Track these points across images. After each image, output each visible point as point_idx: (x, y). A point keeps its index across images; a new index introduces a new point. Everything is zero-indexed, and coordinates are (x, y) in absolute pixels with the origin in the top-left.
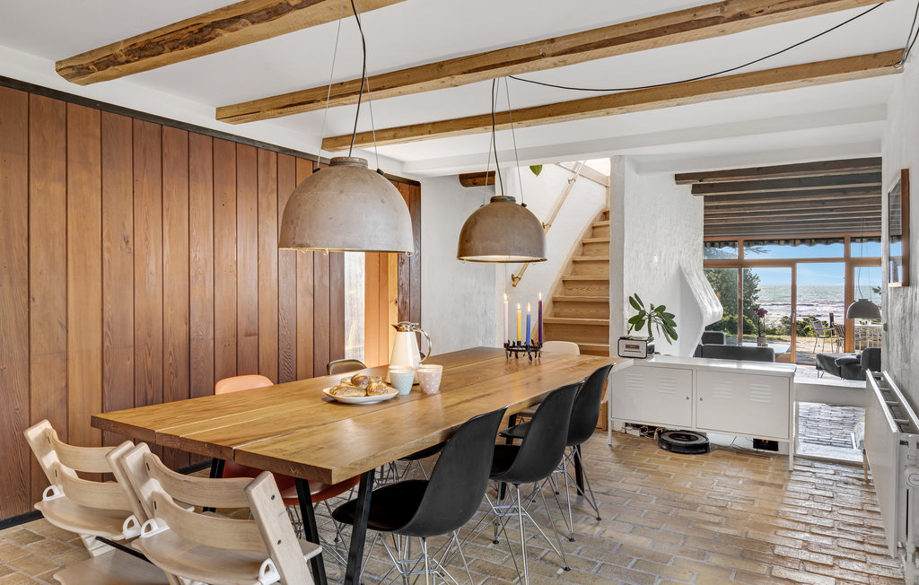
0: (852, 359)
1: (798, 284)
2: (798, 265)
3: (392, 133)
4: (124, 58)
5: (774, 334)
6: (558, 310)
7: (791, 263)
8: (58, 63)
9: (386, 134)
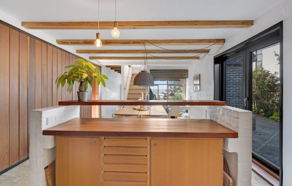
1: (159, 89)
2: (159, 85)
3: (109, 58)
4: (81, 43)
6: (129, 95)
8: (57, 40)
9: (107, 58)
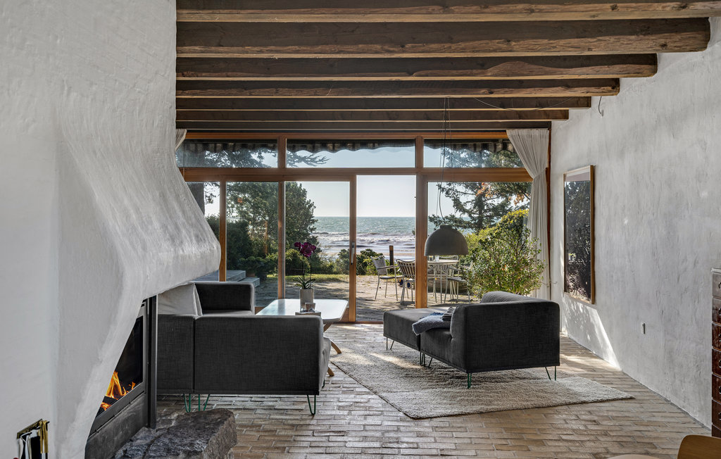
0: (437, 323)
5: (331, 273)
7: (349, 175)
